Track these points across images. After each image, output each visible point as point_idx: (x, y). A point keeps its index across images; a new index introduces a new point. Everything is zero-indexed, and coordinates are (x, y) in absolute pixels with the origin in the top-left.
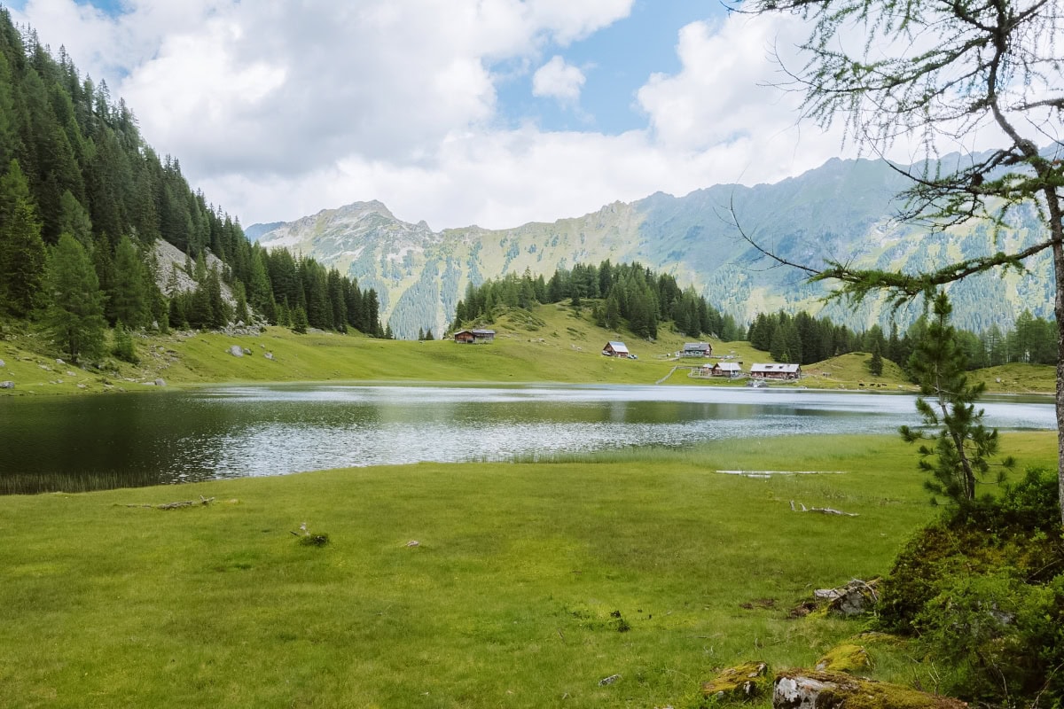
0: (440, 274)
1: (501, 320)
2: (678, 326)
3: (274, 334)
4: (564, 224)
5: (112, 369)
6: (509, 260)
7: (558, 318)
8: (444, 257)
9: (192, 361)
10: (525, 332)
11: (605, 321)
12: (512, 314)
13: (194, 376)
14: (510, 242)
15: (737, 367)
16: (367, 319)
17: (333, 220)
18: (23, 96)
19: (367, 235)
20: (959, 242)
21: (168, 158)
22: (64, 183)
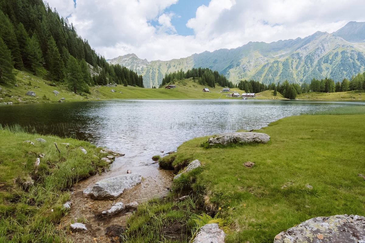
0: (151, 73)
1: (176, 83)
2: (220, 84)
3: (119, 87)
4: (182, 59)
5: (85, 95)
6: (168, 69)
7: (190, 82)
8: (152, 68)
9: (103, 93)
10: (183, 86)
11: (202, 83)
12: (179, 81)
13: (105, 97)
14: (169, 64)
15: (238, 94)
16: (140, 83)
17: (122, 59)
18: (49, 20)
19: (131, 63)
20: (282, 63)
21: (85, 39)
22: (63, 45)
